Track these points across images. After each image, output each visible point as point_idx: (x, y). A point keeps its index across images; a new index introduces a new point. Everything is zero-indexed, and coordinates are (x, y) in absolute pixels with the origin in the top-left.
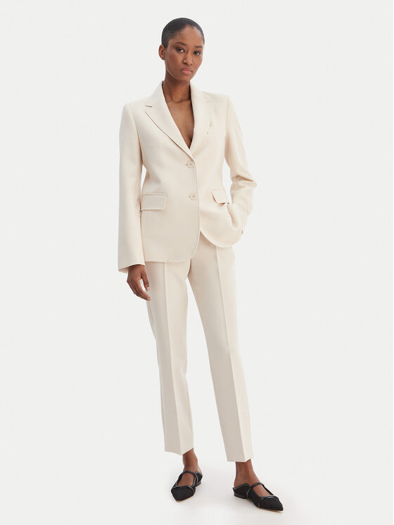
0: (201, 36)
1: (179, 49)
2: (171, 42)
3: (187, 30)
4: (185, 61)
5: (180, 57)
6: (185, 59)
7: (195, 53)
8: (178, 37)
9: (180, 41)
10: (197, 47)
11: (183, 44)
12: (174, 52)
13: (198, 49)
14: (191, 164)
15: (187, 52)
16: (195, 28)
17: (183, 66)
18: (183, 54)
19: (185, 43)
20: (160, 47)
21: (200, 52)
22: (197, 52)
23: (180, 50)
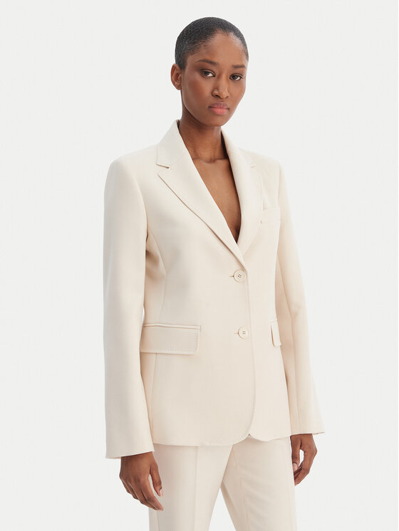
0: (241, 47)
1: (204, 72)
2: (191, 60)
3: (218, 38)
4: (216, 92)
5: (207, 86)
6: (216, 88)
7: (233, 77)
8: (203, 51)
9: (208, 57)
10: (236, 67)
11: (212, 63)
12: (198, 76)
13: (238, 71)
14: (240, 276)
15: (219, 76)
16: (232, 35)
17: (212, 100)
18: (213, 80)
19: (215, 60)
20: (174, 68)
21: (241, 76)
22: (237, 76)
23: (207, 73)
